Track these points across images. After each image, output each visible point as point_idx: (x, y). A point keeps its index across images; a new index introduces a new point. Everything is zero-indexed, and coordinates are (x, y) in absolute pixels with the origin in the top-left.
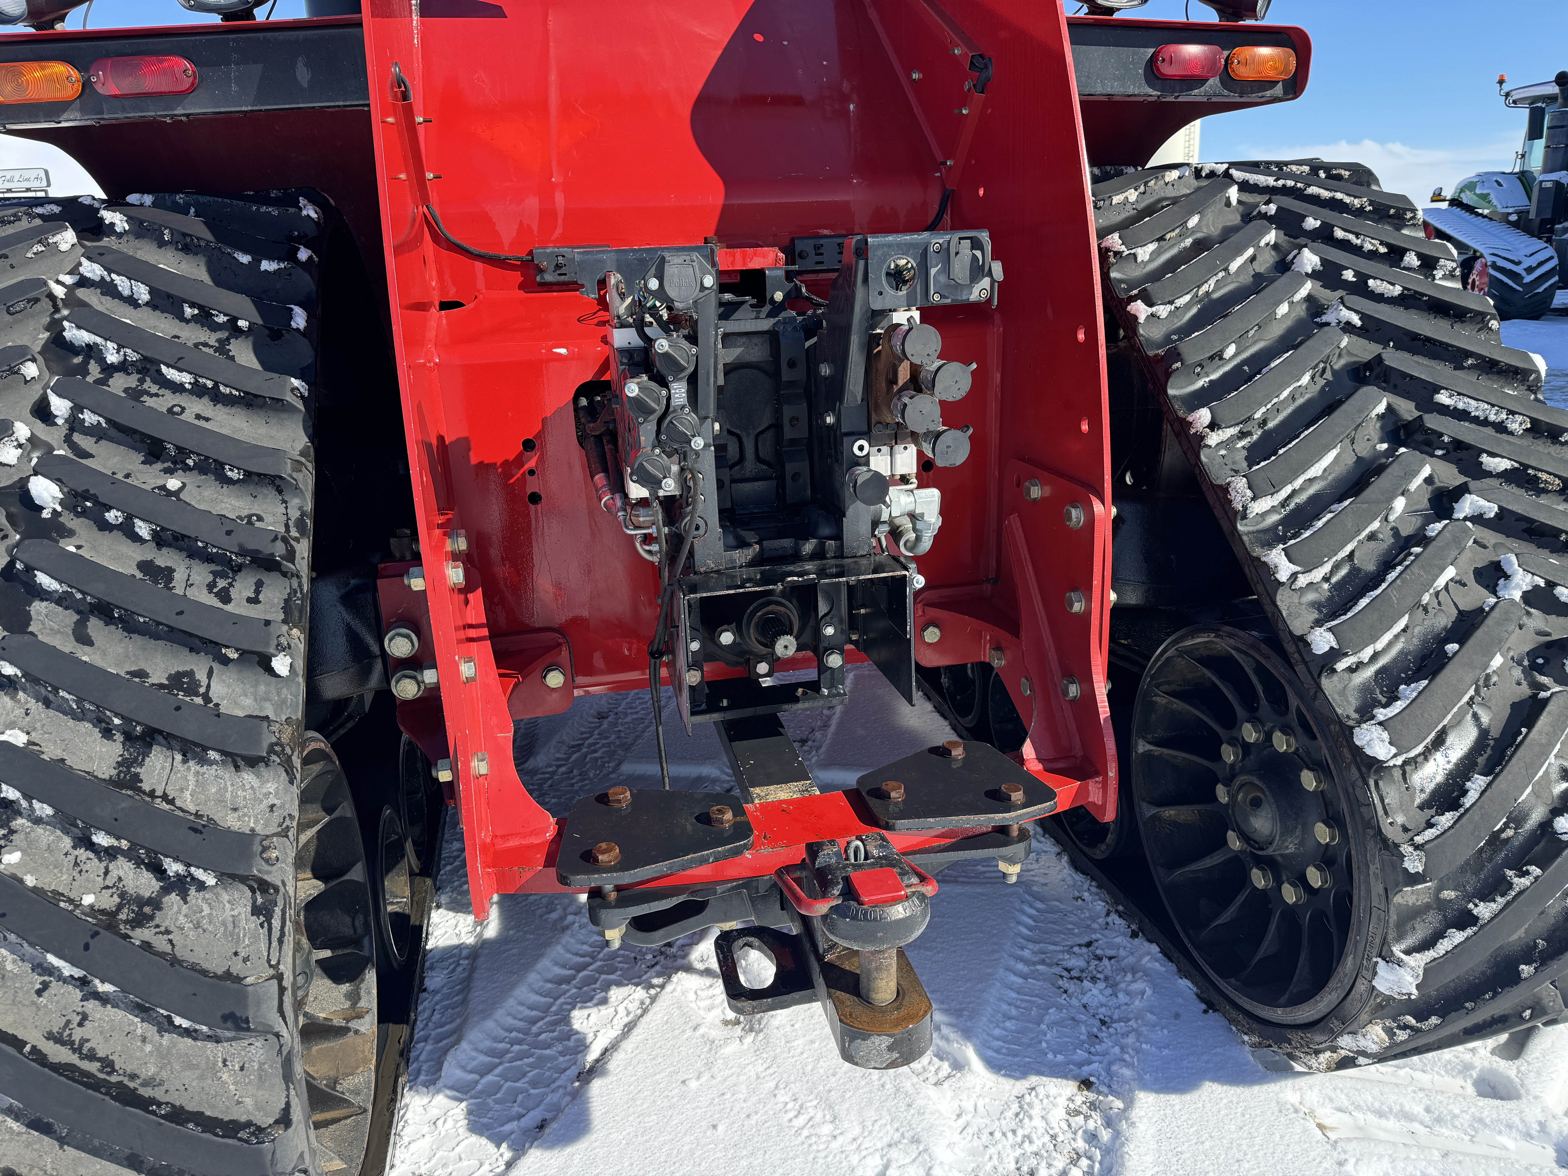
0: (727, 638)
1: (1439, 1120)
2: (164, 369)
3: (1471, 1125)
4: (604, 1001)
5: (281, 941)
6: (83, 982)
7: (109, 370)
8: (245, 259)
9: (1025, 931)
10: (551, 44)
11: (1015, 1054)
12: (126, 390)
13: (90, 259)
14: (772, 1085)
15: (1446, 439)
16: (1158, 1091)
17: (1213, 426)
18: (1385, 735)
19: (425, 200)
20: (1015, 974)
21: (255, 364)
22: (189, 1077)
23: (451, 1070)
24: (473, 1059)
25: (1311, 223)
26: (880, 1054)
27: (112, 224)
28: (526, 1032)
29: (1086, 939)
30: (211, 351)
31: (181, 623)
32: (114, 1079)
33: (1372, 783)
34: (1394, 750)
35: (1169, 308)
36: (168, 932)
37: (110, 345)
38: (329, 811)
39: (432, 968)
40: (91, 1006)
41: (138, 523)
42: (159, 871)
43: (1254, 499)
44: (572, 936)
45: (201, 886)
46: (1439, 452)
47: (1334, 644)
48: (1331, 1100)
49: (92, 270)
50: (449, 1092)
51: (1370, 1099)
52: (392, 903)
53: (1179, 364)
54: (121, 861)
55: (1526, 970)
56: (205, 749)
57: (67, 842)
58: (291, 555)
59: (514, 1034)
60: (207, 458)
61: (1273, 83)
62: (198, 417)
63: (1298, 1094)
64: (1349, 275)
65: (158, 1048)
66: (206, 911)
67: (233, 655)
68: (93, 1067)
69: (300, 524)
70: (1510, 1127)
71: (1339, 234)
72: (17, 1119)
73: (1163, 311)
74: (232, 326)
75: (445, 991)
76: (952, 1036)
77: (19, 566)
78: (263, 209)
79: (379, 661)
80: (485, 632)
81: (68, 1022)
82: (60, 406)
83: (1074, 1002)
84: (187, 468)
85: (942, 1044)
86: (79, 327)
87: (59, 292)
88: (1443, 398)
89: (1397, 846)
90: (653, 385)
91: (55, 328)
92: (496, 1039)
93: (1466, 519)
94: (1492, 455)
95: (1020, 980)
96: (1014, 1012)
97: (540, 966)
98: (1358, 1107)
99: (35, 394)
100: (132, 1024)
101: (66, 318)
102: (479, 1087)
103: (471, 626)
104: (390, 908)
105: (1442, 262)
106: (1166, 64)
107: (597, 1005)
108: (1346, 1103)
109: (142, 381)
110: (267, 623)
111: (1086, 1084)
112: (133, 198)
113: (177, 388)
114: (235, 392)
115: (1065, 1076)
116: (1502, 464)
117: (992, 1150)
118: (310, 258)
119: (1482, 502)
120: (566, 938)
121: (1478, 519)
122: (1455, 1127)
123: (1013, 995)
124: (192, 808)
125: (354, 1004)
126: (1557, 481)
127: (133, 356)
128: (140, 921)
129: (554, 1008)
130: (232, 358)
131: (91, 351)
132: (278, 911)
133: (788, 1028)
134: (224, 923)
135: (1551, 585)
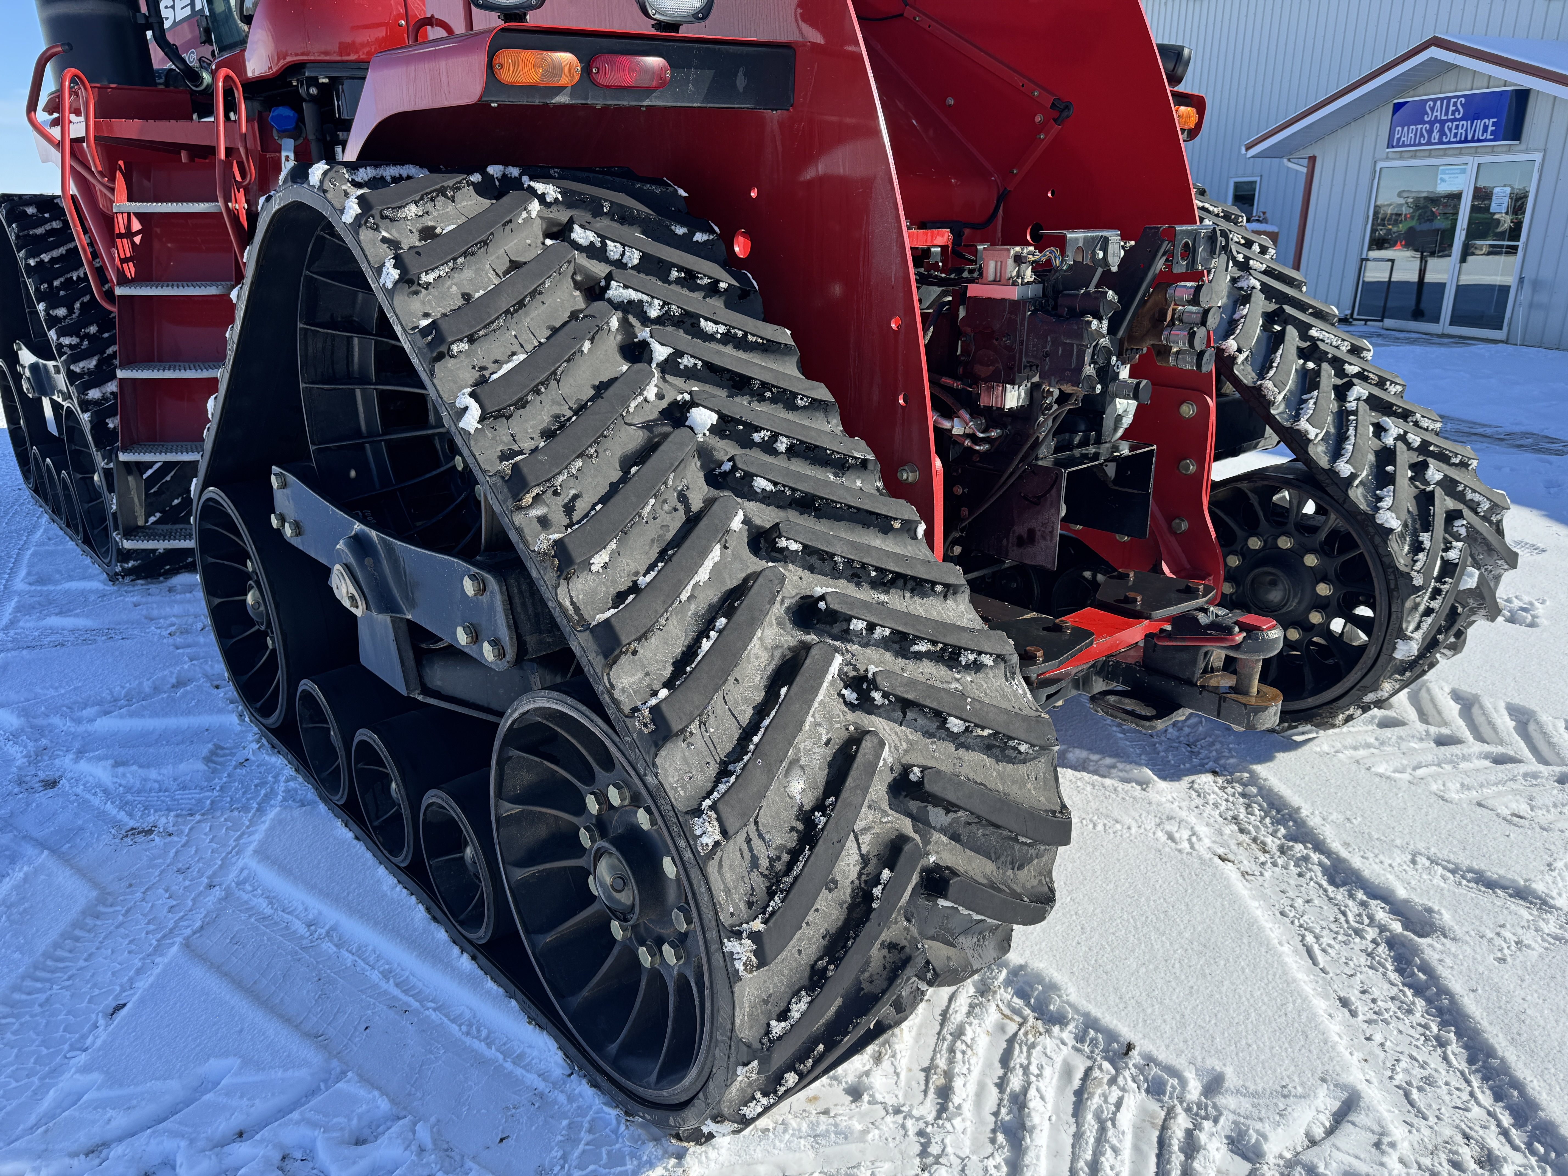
2: (703, 323)
8: (681, 231)
13: (581, 227)
15: (1330, 356)
18: (1394, 515)
27: (545, 194)
37: (655, 302)
41: (782, 439)
47: (1353, 470)
49: (583, 236)
55: (1440, 637)
60: (785, 390)
74: (712, 287)
82: (661, 352)
86: (626, 287)
88: (1313, 332)
89: (1409, 574)
94: (1350, 364)
100: (984, 760)
101: (610, 278)
113: (707, 337)
114: (760, 341)
116: (1354, 369)
119: (1362, 390)
127: (676, 310)
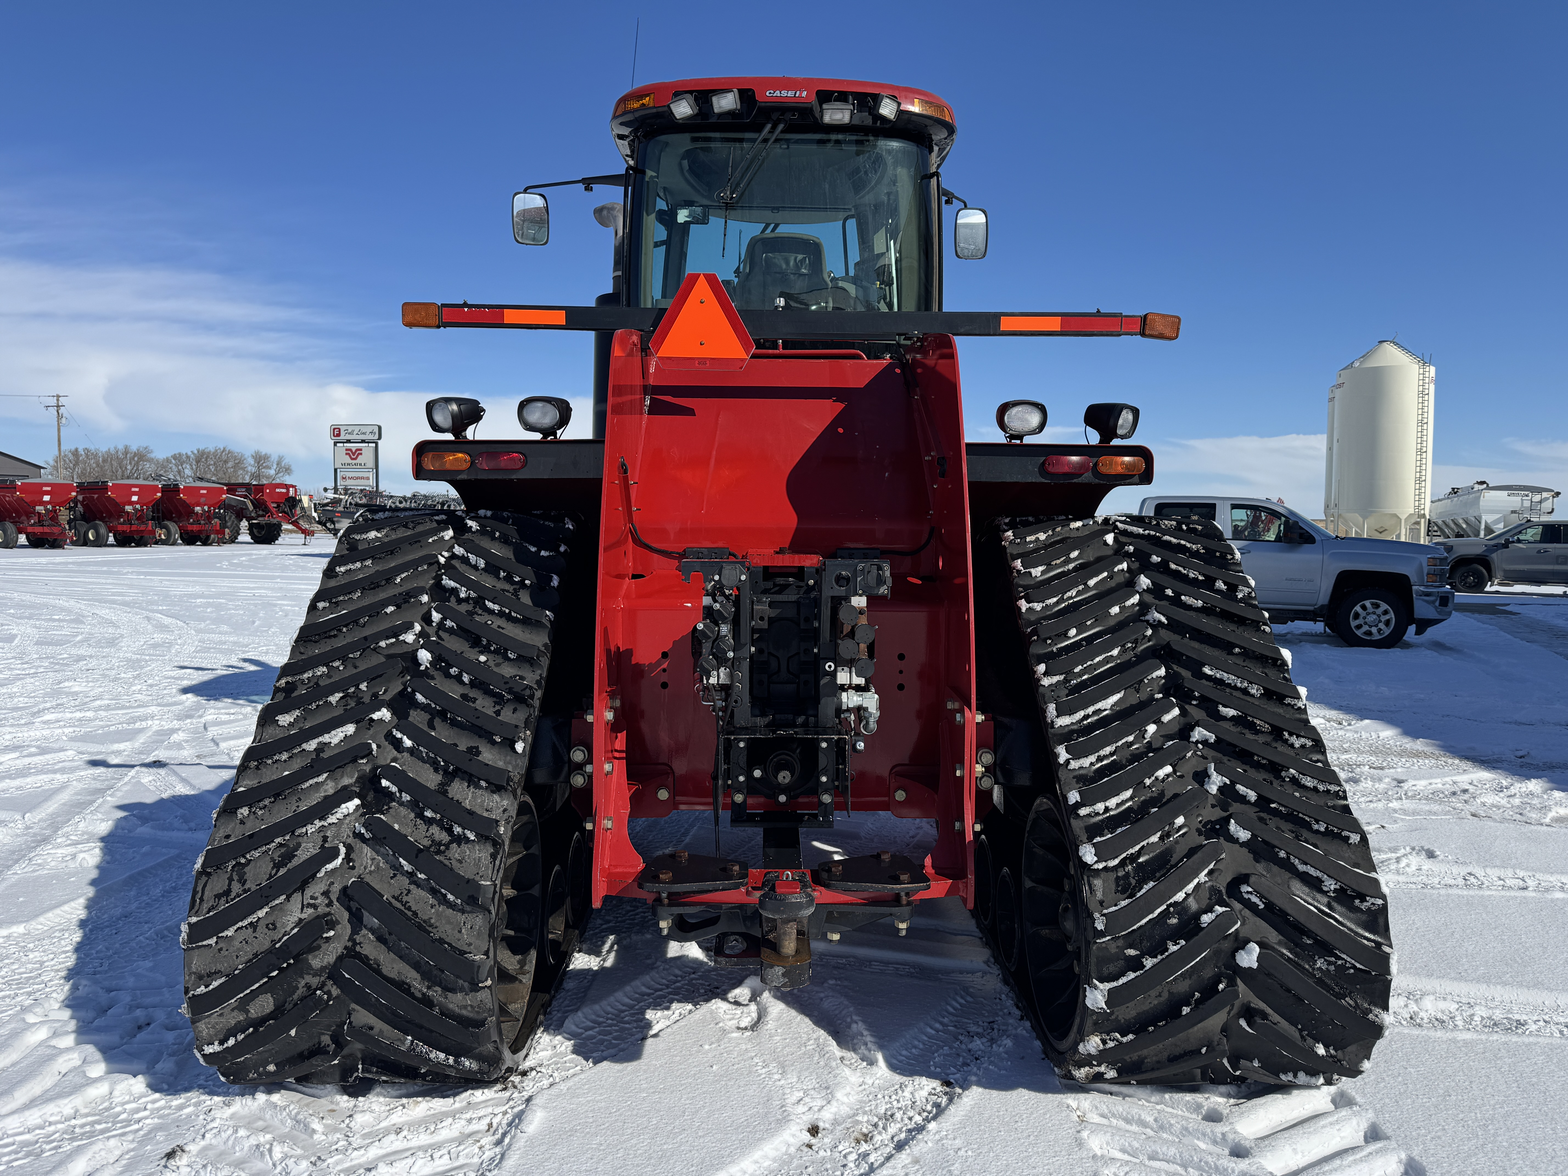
0: (757, 773)
1: (1162, 1128)
2: (487, 602)
3: (1181, 1132)
4: (668, 1008)
5: (498, 871)
6: (411, 875)
7: (460, 601)
8: (533, 549)
9: (951, 1010)
10: (718, 432)
11: (911, 1065)
12: (467, 611)
13: (459, 545)
14: (753, 1054)
15: (1197, 694)
16: (985, 1088)
17: (1046, 674)
18: (1093, 850)
19: (631, 521)
20: (931, 1028)
21: (530, 603)
22: (448, 927)
23: (569, 1024)
24: (584, 1022)
25: (1155, 559)
26: (778, 978)
27: (471, 527)
28: (617, 1016)
29: (991, 1020)
30: (510, 595)
31: (478, 722)
32: (417, 920)
33: (1085, 878)
34: (1096, 859)
35: (1041, 605)
36: (450, 859)
37: (463, 589)
38: (526, 849)
39: (569, 978)
40: (412, 887)
41: (465, 675)
42: (450, 831)
43: (1057, 717)
44: (658, 973)
45: (467, 840)
46: (1194, 702)
47: (1079, 799)
48: (1097, 1108)
49: (459, 550)
50: (565, 1035)
51: (1121, 1109)
52: (552, 933)
53: (1035, 638)
54: (434, 826)
55: (1186, 1010)
56: (480, 779)
57: (412, 815)
58: (532, 697)
59: (610, 1016)
60: (501, 647)
61: (1133, 476)
62: (499, 627)
63: (1076, 1102)
64: (1169, 592)
65: (437, 911)
66: (468, 853)
67: (498, 739)
68: (409, 914)
69: (538, 683)
70: (1204, 1135)
71: (1173, 566)
72: (373, 934)
73: (1038, 606)
74: (522, 583)
75: (575, 991)
76: (873, 1047)
77: (409, 690)
78: (547, 523)
79: (567, 765)
80: (624, 755)
81: (402, 893)
82: (436, 616)
83: (963, 1047)
84: (490, 652)
85: (866, 1052)
86: (450, 579)
87: (442, 560)
88: (1207, 670)
89: (1092, 912)
90: (712, 625)
91: (438, 579)
92: (599, 1016)
93: (1197, 742)
94: (1225, 706)
95: (933, 1032)
96: (921, 1046)
97: (633, 984)
98: (1114, 1115)
99: (425, 609)
100: (428, 898)
101: (443, 574)
102: (584, 1036)
103: (616, 751)
104: (550, 936)
105: (1240, 588)
106: (1051, 466)
107: (662, 1009)
108: (1106, 1111)
109: (475, 607)
110: (516, 726)
111: (947, 1083)
112: (482, 512)
113: (491, 612)
114: (519, 616)
115: (936, 1079)
116: (1231, 712)
117: (873, 1102)
118: (566, 550)
119: (1205, 732)
120: (654, 973)
121: (1205, 742)
122: (1172, 1133)
123: (926, 1038)
124: (469, 807)
125: (521, 968)
126: (1267, 726)
127: (473, 594)
128: (439, 852)
129: (637, 1007)
130: (519, 599)
131: (454, 591)
132: (499, 857)
133: (773, 1031)
134: (474, 859)
135: (1233, 783)
